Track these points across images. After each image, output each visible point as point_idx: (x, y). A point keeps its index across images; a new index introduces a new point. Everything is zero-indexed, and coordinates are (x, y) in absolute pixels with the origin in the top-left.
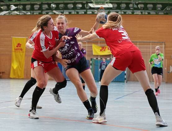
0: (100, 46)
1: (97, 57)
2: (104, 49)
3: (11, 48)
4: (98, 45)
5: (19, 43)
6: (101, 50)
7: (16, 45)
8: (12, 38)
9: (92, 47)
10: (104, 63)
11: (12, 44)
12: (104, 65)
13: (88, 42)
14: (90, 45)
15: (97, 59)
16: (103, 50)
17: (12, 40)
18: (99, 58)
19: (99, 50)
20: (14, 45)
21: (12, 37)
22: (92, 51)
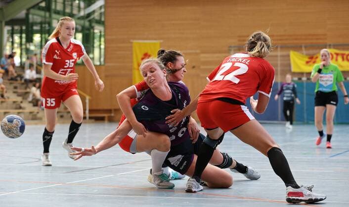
0: (307, 55)
1: (300, 76)
2: (313, 60)
3: (132, 62)
4: (303, 54)
5: (146, 51)
6: (307, 62)
7: (140, 56)
8: (132, 43)
9: (289, 56)
10: (289, 84)
11: (132, 54)
12: (288, 89)
13: (282, 48)
14: (285, 53)
15: (300, 79)
16: (311, 63)
17: (131, 47)
18: (304, 79)
19: (304, 63)
20: (137, 56)
21: (132, 41)
22: (289, 65)
